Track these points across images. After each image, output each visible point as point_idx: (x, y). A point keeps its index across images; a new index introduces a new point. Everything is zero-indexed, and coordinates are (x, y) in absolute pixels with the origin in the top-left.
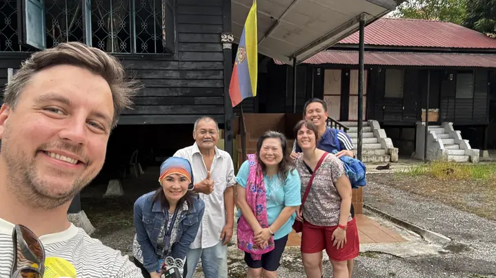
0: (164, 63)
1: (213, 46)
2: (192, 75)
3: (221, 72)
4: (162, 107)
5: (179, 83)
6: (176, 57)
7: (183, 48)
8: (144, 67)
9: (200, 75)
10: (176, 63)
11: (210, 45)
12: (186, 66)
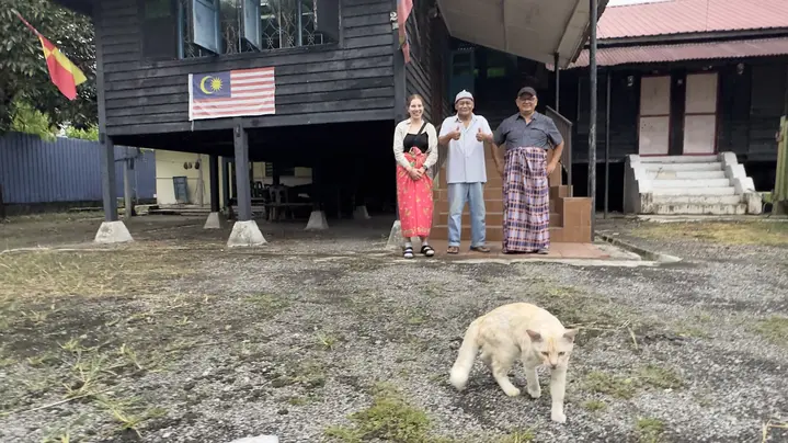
0: (329, 54)
1: (382, 27)
2: (357, 64)
3: (391, 58)
4: (326, 104)
5: (344, 75)
6: (341, 45)
7: (350, 34)
8: (308, 61)
9: (366, 63)
10: (341, 53)
11: (377, 27)
12: (352, 54)
